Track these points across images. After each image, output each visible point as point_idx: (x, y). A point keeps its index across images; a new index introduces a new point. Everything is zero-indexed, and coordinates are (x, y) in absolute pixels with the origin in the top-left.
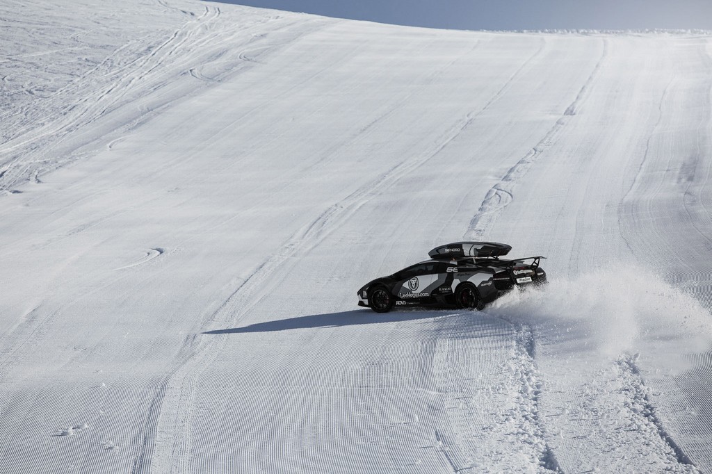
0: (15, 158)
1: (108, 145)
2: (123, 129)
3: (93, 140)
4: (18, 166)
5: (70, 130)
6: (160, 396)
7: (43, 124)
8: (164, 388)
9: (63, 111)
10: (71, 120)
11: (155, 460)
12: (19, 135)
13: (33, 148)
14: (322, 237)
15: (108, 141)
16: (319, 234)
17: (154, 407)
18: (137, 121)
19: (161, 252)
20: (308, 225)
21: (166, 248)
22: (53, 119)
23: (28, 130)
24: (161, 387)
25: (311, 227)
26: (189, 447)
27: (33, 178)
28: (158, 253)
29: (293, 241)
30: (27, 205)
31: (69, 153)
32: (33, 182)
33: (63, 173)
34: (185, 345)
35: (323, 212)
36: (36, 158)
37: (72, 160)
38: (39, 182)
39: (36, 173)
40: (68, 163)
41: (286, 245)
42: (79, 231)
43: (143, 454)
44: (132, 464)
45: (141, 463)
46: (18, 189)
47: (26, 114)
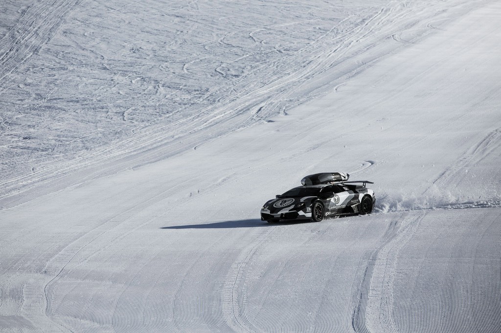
0: (269, 97)
1: (335, 88)
2: (345, 77)
3: (324, 85)
4: (272, 103)
5: (307, 78)
6: (372, 264)
7: (289, 74)
8: (374, 259)
9: (303, 65)
10: (308, 71)
11: (368, 310)
12: (273, 81)
13: (282, 90)
14: (487, 152)
15: (335, 86)
16: (484, 151)
17: (367, 272)
18: (355, 71)
19: (372, 163)
20: (476, 145)
21: (376, 161)
22: (295, 70)
23: (279, 78)
24: (372, 259)
25: (478, 146)
26: (392, 301)
27: (282, 112)
28: (370, 164)
29: (465, 156)
30: (278, 131)
31: (308, 95)
32: (282, 114)
33: (304, 108)
34: (389, 229)
35: (486, 135)
36: (284, 97)
37: (310, 98)
38: (286, 114)
39: (284, 108)
40: (307, 101)
41: (461, 159)
42: (314, 149)
43: (359, 305)
44: (352, 312)
45: (359, 312)
46: (272, 119)
47: (277, 67)
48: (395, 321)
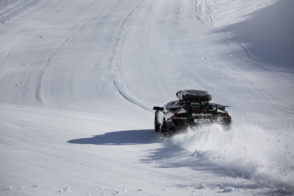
0: (2, 14)
1: (26, 10)
2: (30, 5)
3: (22, 9)
4: (3, 16)
5: (16, 6)
6: (42, 75)
7: (9, 5)
8: (43, 73)
9: (14, 2)
10: (16, 4)
11: (41, 91)
12: (3, 8)
13: (7, 11)
14: (82, 32)
15: (26, 9)
16: (82, 31)
17: (40, 78)
18: (34, 3)
19: (41, 37)
20: (79, 29)
21: (43, 36)
22: (12, 4)
23: (5, 7)
24: (42, 73)
25: (80, 30)
26: (50, 88)
27: (7, 19)
28: (40, 38)
29: (75, 33)
30: (6, 26)
31: (16, 12)
32: (7, 20)
33: (15, 18)
34: (48, 61)
35: (82, 26)
36: (7, 14)
37: (17, 14)
38: (9, 20)
39: (8, 18)
40: (16, 15)
41: (73, 34)
42: (20, 33)
43: (38, 90)
44: (35, 93)
45: (38, 92)
46: (3, 22)
47: (5, 3)
48: (51, 95)
